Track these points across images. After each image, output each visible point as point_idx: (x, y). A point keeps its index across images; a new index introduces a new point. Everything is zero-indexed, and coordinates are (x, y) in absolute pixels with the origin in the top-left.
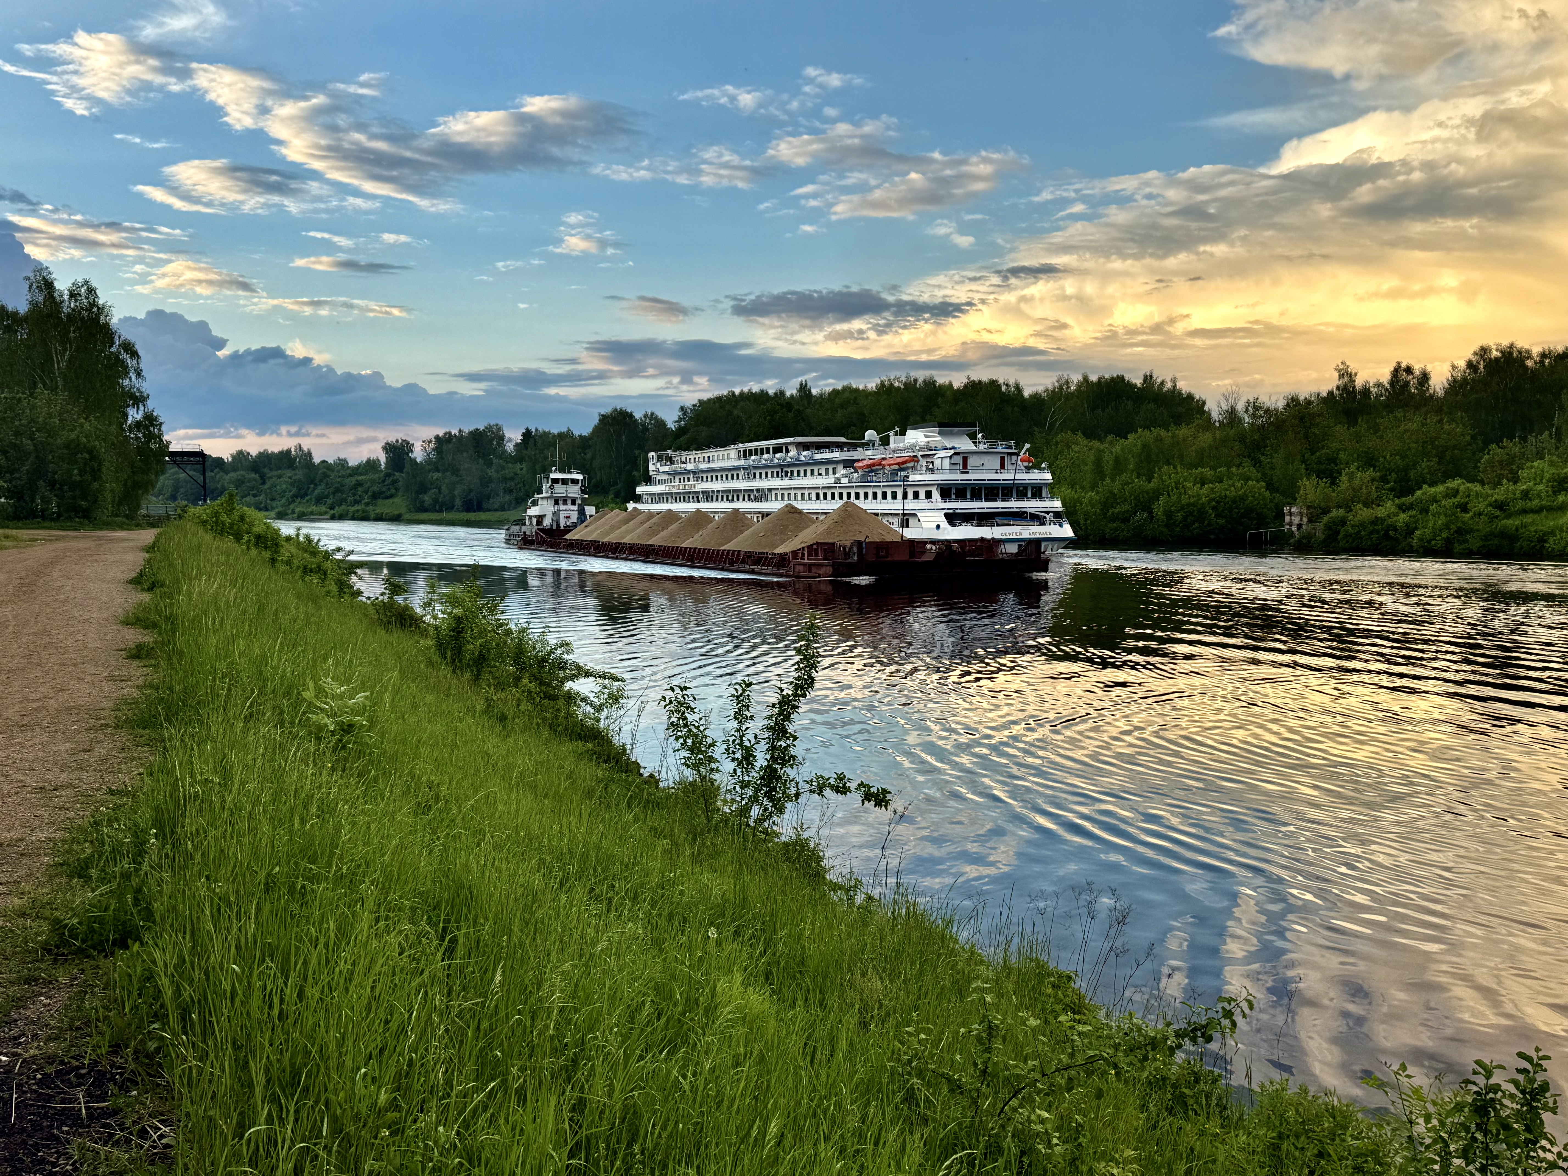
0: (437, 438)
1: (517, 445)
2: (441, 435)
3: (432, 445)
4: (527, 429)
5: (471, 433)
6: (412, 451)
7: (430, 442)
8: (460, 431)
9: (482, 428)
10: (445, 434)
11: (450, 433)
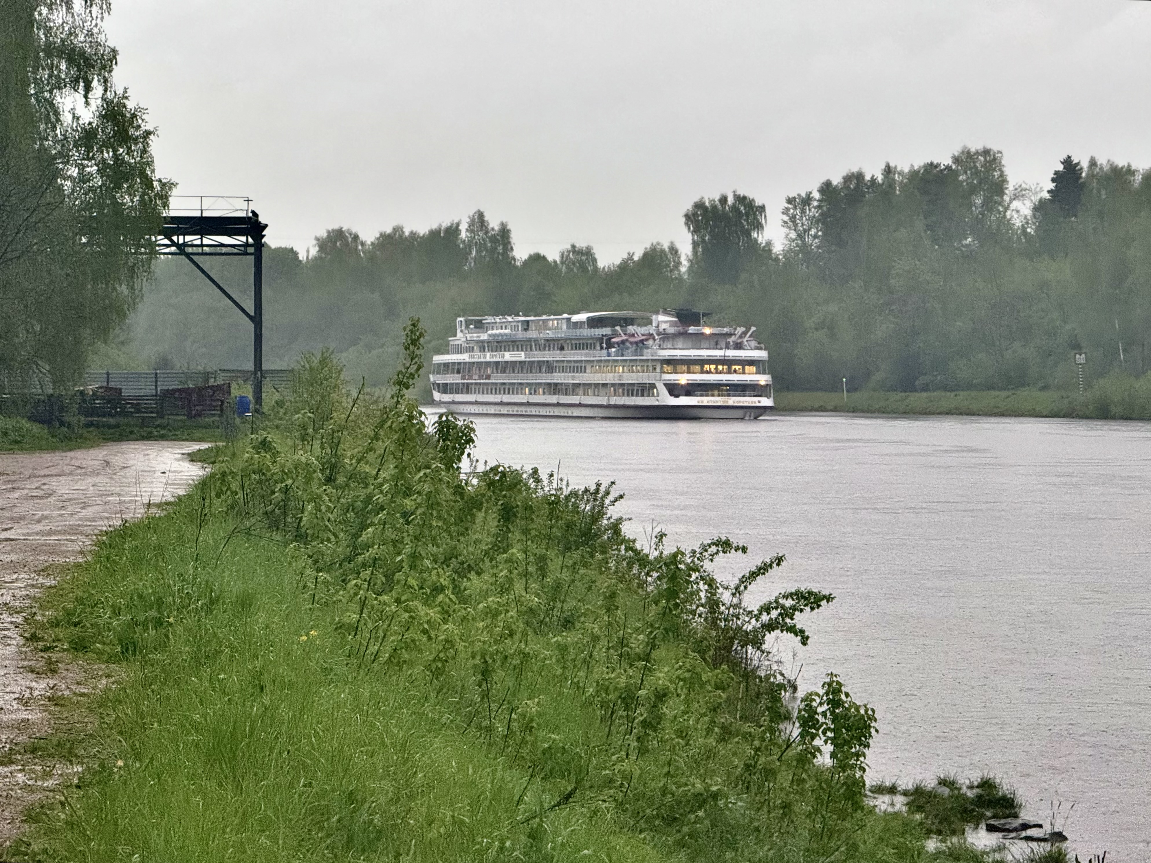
0: (827, 188)
1: (1040, 207)
2: (837, 180)
3: (813, 212)
4: (1068, 162)
5: (914, 174)
6: (759, 226)
7: (807, 200)
8: (888, 171)
9: (945, 160)
10: (848, 179)
11: (859, 176)
